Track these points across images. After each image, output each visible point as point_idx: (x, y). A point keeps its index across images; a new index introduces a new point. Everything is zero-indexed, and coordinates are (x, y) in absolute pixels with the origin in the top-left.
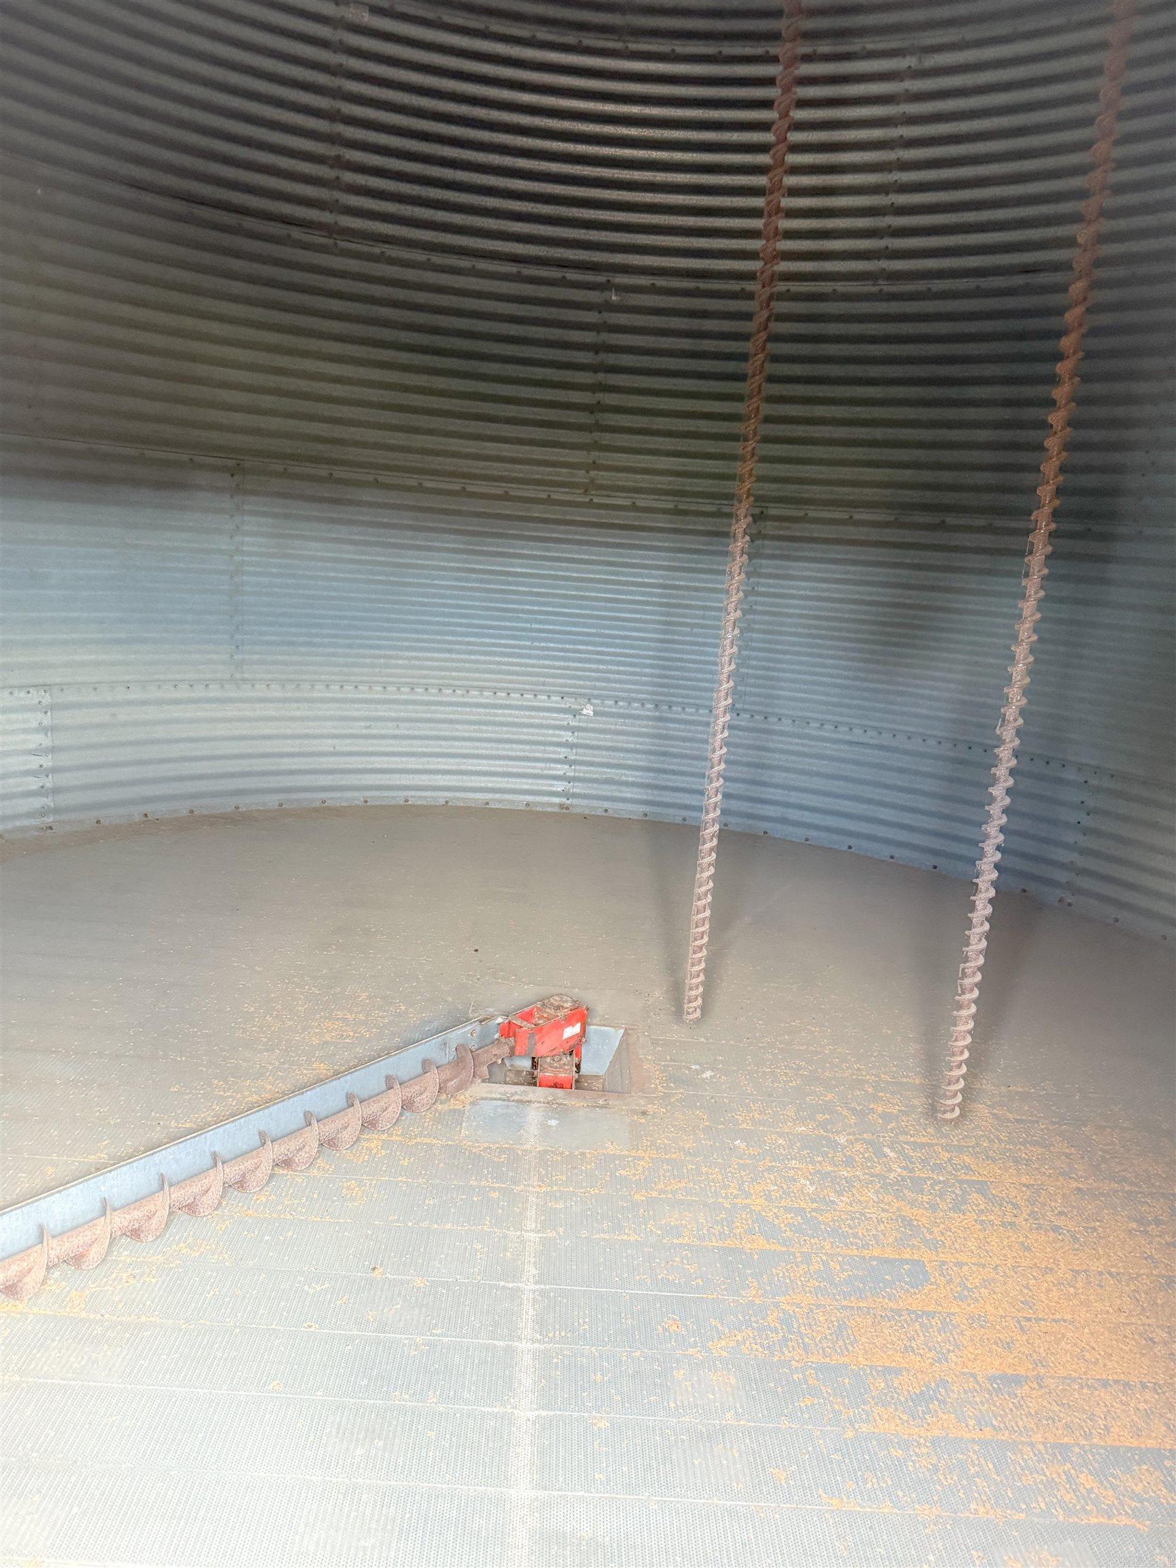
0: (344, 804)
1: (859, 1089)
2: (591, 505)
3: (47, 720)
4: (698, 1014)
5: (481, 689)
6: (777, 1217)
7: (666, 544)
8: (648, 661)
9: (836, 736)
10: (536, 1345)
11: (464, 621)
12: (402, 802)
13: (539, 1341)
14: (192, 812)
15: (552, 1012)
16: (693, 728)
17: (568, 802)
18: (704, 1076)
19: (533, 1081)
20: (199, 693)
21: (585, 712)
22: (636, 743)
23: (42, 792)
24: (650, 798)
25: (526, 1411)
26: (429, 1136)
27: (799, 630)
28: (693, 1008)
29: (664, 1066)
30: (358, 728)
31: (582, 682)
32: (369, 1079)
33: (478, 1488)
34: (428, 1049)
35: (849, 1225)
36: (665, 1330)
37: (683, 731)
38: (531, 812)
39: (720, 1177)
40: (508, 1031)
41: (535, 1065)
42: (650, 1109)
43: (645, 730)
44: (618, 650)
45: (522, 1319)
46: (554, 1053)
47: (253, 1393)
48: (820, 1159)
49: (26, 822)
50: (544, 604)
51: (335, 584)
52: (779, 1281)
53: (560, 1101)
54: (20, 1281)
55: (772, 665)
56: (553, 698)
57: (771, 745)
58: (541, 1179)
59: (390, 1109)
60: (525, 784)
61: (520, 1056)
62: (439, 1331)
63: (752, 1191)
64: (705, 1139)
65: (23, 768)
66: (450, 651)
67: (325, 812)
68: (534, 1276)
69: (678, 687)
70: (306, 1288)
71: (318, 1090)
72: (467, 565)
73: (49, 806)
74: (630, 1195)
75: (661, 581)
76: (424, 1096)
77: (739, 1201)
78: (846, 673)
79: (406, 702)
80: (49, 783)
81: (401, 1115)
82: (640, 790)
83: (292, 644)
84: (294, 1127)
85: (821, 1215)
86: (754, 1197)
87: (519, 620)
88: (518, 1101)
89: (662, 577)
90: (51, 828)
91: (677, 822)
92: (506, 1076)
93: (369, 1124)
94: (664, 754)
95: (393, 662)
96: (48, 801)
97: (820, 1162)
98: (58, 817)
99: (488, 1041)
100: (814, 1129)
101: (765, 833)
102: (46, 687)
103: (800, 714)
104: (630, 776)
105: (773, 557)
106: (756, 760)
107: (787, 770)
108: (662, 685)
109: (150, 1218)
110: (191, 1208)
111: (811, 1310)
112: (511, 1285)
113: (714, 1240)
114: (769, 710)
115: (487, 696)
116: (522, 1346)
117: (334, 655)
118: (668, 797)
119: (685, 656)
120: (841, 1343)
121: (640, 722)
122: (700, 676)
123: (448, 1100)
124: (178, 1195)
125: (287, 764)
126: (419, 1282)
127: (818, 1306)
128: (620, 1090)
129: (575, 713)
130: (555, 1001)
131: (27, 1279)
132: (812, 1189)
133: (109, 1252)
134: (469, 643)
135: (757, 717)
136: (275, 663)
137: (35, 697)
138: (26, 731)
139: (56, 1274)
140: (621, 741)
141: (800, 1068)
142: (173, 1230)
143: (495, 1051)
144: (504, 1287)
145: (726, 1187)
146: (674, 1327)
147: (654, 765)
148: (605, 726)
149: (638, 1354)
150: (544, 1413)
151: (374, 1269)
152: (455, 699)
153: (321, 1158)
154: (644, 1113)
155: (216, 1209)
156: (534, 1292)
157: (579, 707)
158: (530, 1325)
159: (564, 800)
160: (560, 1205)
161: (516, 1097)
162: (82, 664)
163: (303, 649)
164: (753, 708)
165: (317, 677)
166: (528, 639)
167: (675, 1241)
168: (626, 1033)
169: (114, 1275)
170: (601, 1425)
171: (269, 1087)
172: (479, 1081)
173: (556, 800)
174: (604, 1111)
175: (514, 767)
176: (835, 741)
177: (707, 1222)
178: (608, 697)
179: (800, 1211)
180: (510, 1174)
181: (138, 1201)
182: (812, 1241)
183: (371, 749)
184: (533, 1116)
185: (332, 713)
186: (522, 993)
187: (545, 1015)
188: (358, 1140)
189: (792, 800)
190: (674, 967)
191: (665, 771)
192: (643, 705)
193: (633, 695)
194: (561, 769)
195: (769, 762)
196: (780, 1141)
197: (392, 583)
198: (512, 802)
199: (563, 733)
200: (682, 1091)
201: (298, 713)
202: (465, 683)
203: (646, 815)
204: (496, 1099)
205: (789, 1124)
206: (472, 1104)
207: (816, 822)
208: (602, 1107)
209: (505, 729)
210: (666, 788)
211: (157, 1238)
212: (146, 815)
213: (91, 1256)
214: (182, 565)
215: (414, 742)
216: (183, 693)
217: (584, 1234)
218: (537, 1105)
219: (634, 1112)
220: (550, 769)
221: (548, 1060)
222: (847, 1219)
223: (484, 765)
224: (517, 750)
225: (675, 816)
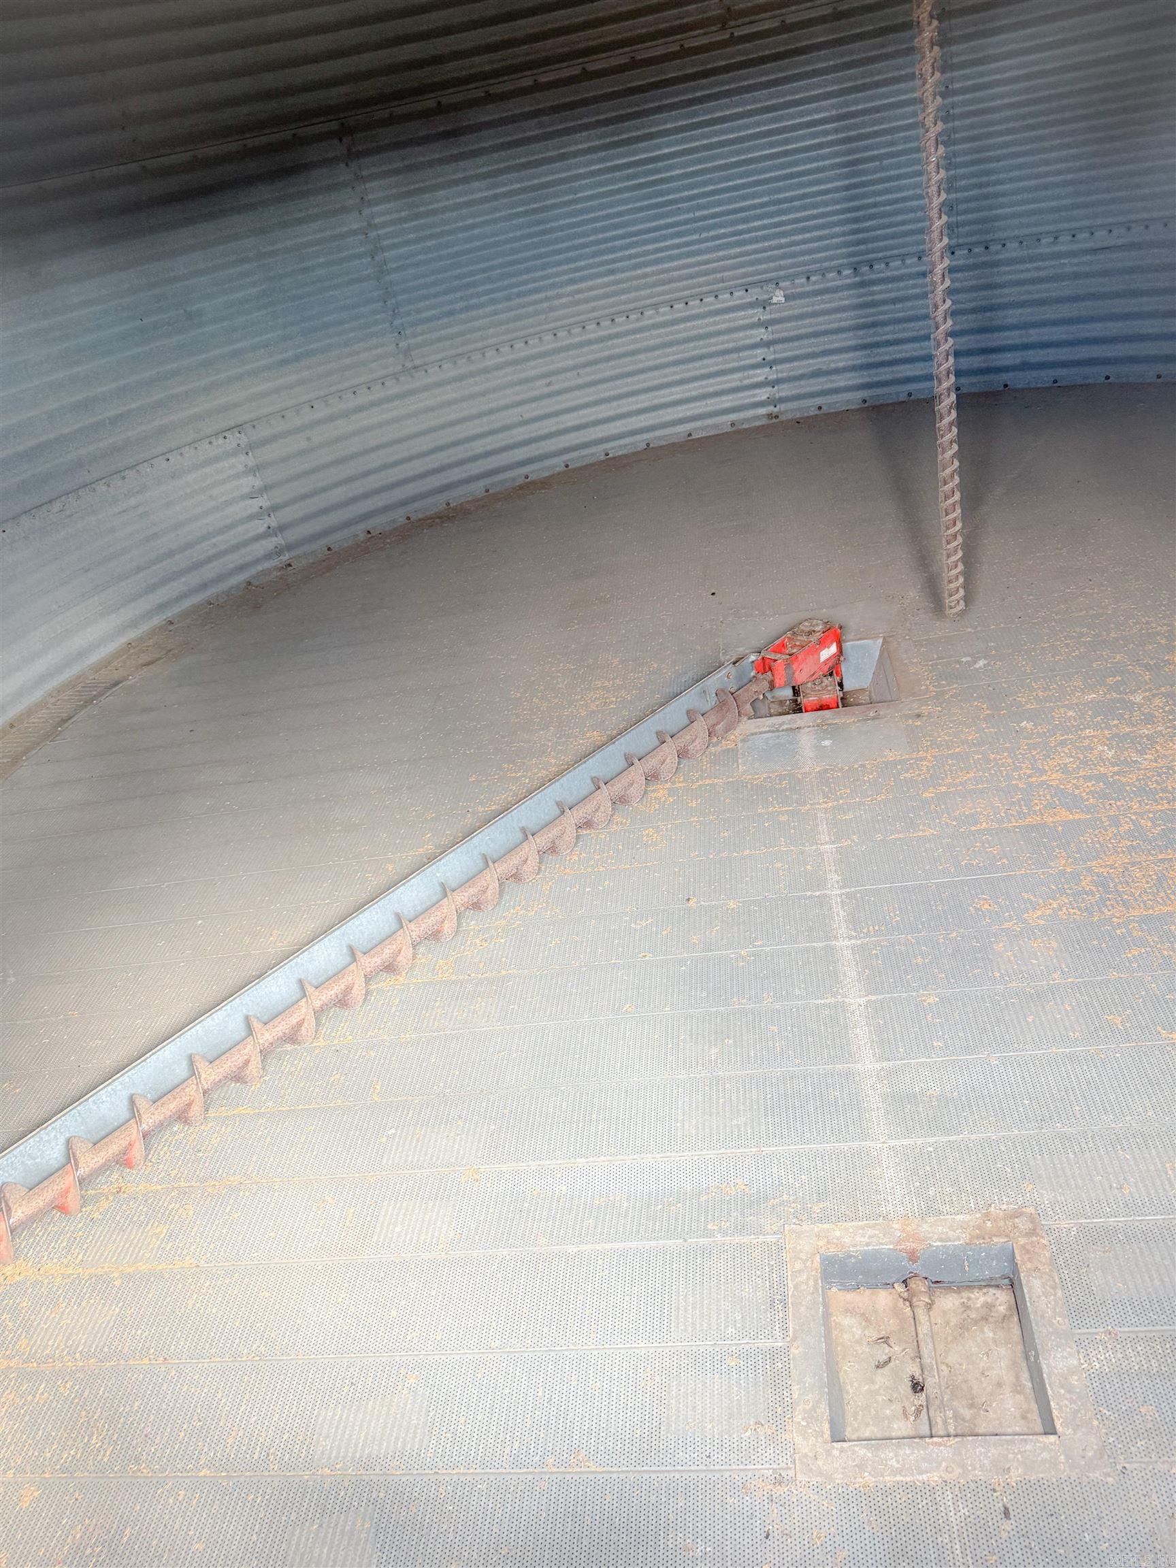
0: (547, 474)
1: (1150, 643)
2: (733, 41)
3: (251, 461)
4: (962, 605)
5: (655, 306)
6: (1077, 788)
7: (831, 63)
8: (835, 218)
9: (1075, 247)
10: (853, 941)
11: (620, 232)
12: (603, 458)
13: (856, 938)
14: (408, 518)
15: (805, 638)
16: (902, 284)
17: (776, 410)
18: (977, 666)
19: (798, 709)
20: (378, 393)
21: (775, 300)
22: (841, 320)
23: (270, 532)
24: (868, 380)
25: (856, 1000)
26: (709, 777)
27: (1011, 125)
28: (954, 601)
29: (932, 666)
30: (540, 387)
31: (764, 266)
32: (640, 739)
33: (826, 1067)
34: (690, 699)
35: (1156, 781)
36: (977, 909)
37: (891, 291)
38: (738, 432)
39: (1010, 761)
40: (765, 666)
41: (796, 691)
42: (924, 710)
43: (846, 302)
44: (799, 215)
45: (834, 921)
46: (814, 677)
47: (611, 1017)
48: (1116, 722)
49: (267, 565)
50: (705, 184)
51: (476, 231)
52: (1088, 847)
53: (830, 721)
54: (394, 961)
55: (984, 179)
56: (736, 294)
57: (998, 279)
58: (826, 796)
59: (668, 760)
60: (727, 402)
61: (780, 687)
62: (760, 943)
63: (1046, 768)
64: (988, 728)
65: (245, 514)
66: (612, 272)
67: (529, 487)
68: (838, 882)
69: (876, 239)
70: (633, 925)
71: (597, 756)
72: (609, 164)
73: (281, 545)
74: (918, 795)
75: (834, 112)
76: (697, 742)
77: (1034, 779)
78: (1077, 164)
79: (581, 345)
80: (273, 521)
81: (679, 763)
82: (853, 374)
83: (451, 313)
84: (585, 792)
85: (1125, 777)
86: (1049, 773)
87: (679, 211)
88: (787, 730)
89: (833, 107)
90: (290, 565)
91: (901, 399)
92: (769, 708)
93: (652, 778)
94: (874, 325)
95: (557, 302)
96: (278, 540)
97: (1115, 726)
98: (293, 553)
99: (745, 681)
100: (1105, 694)
101: (1006, 386)
102: (239, 427)
103: (1026, 231)
104: (840, 361)
105: (966, 38)
106: (983, 303)
107: (1022, 304)
108: (858, 243)
109: (484, 892)
110: (516, 877)
111: (1127, 869)
112: (818, 893)
113: (1013, 820)
114: (989, 237)
115: (665, 314)
116: (840, 943)
117: (495, 313)
118: (885, 374)
119: (878, 199)
120: (1162, 894)
121: (840, 294)
122: (899, 218)
123: (719, 742)
124: (502, 868)
125: (480, 446)
126: (731, 904)
127: (1133, 864)
128: (889, 698)
129: (764, 305)
130: (806, 626)
131: (400, 958)
132: (1111, 754)
133: (459, 925)
134: (630, 257)
135: (976, 250)
136: (440, 340)
137: (233, 440)
138: (237, 476)
139: (422, 949)
140: (822, 323)
141: (1082, 635)
142: (506, 897)
143: (754, 688)
144: (811, 897)
145: (1016, 769)
146: (986, 906)
147: (865, 341)
148: (800, 311)
149: (954, 934)
150: (873, 998)
151: (688, 900)
152: (631, 326)
153: (617, 814)
154: (919, 716)
155: (538, 874)
156: (841, 896)
157: (766, 297)
158: (843, 925)
159: (771, 409)
160: (850, 816)
161: (785, 727)
162: (264, 395)
163: (463, 316)
164: (969, 240)
165: (485, 343)
166: (695, 231)
167: (973, 828)
168: (885, 642)
169: (469, 942)
170: (931, 1000)
171: (553, 761)
172: (745, 719)
173: (762, 411)
174: (877, 722)
175: (711, 385)
176: (1073, 254)
177: (1003, 805)
178: (797, 275)
179: (1101, 777)
180: (794, 797)
181: (470, 880)
182: (1118, 803)
183: (558, 407)
184: (806, 741)
185: (510, 378)
186: (768, 626)
187: (798, 643)
188: (646, 792)
189: (1032, 339)
190: (924, 561)
191: (877, 345)
192: (839, 272)
193: (825, 264)
194: (762, 374)
195: (999, 301)
196: (1070, 713)
197: (535, 211)
198: (715, 426)
199: (754, 332)
200: (955, 686)
201: (477, 388)
202: (638, 304)
203: (865, 401)
204: (765, 732)
205: (1077, 694)
206: (743, 741)
207: (1063, 358)
208: (874, 719)
209: (691, 345)
210: (882, 364)
211: (495, 906)
212: (369, 532)
213: (445, 932)
214: (321, 260)
215: (600, 387)
216: (364, 398)
217: (879, 837)
218: (808, 730)
219: (907, 717)
220: (748, 378)
221: (809, 685)
222: (1153, 776)
223: (678, 393)
224: (711, 365)
225: (899, 393)
